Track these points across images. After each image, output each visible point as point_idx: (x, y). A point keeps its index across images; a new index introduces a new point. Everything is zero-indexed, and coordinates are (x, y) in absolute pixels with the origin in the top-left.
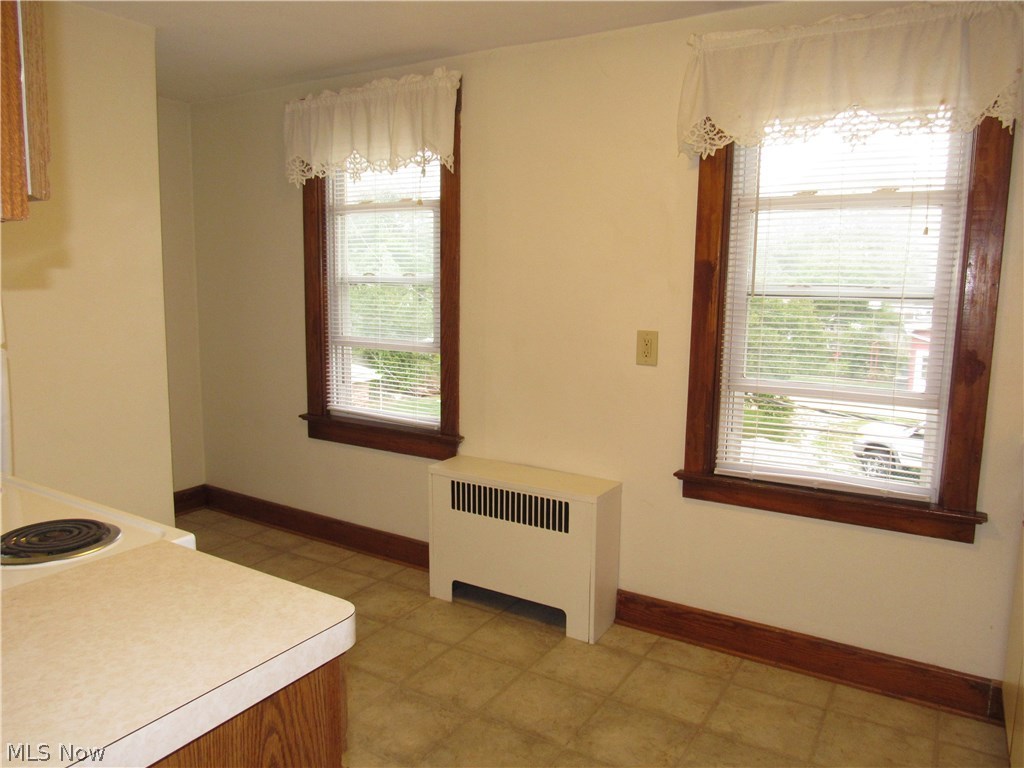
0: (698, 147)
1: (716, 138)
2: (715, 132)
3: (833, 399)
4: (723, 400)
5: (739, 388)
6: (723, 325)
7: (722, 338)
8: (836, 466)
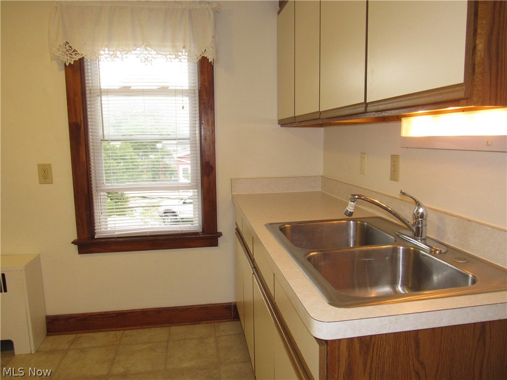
0: (63, 58)
1: (73, 54)
2: (72, 51)
3: (151, 190)
4: (94, 198)
5: (103, 191)
6: (89, 158)
7: (90, 164)
8: (152, 223)
